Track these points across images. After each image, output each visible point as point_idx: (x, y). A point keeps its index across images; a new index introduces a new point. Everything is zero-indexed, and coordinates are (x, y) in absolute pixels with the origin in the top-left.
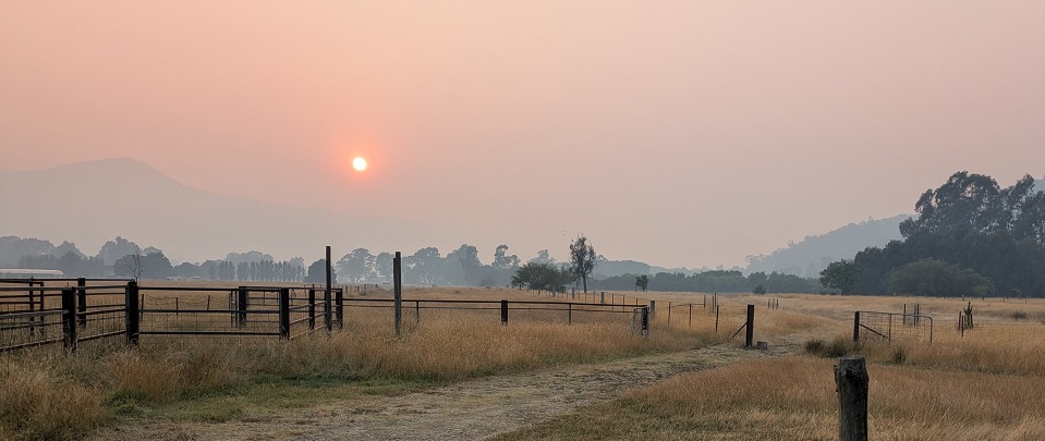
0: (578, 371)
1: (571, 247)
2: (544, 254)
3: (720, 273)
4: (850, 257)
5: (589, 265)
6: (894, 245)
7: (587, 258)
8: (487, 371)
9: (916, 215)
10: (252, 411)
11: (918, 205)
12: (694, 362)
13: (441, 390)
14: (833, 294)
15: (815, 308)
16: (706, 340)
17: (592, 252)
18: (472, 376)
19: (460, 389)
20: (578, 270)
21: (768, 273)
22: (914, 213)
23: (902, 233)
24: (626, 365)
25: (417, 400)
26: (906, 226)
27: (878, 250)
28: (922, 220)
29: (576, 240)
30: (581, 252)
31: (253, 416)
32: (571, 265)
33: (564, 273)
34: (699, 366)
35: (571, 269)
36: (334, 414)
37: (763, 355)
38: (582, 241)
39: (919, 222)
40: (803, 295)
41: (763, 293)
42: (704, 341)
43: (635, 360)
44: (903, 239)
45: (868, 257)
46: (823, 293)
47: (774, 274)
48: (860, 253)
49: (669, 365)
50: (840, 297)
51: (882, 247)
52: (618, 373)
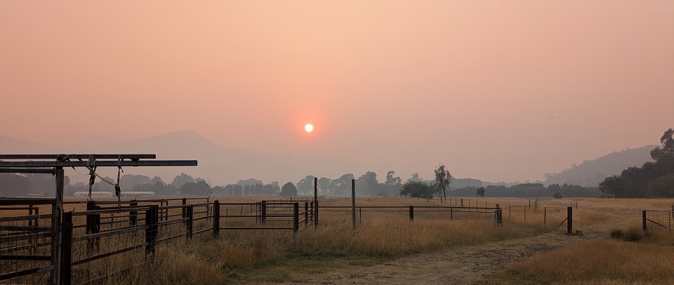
0: (469, 250)
1: (436, 171)
2: (416, 175)
3: (529, 185)
4: (619, 174)
5: (447, 182)
6: (648, 165)
7: (446, 177)
8: (415, 251)
9: (661, 146)
10: (294, 275)
11: (662, 139)
12: (540, 245)
13: (392, 263)
14: (609, 197)
15: (601, 207)
16: (539, 230)
17: (448, 174)
18: (408, 253)
19: (404, 262)
20: (440, 186)
21: (561, 184)
22: (661, 144)
23: (652, 157)
24: (497, 246)
25: (383, 269)
26: (655, 153)
27: (638, 169)
28: (666, 148)
29: (438, 167)
30: (441, 175)
31: (296, 278)
32: (436, 182)
33: (432, 187)
34: (544, 248)
35: (436, 185)
36: (340, 278)
37: (581, 239)
38: (442, 168)
39: (664, 149)
40: (588, 198)
41: (561, 197)
42: (537, 230)
43: (500, 243)
44: (654, 161)
45: (631, 173)
46: (603, 197)
47: (565, 185)
48: (624, 171)
49: (525, 247)
50: (614, 199)
51: (640, 166)
52: (495, 252)
